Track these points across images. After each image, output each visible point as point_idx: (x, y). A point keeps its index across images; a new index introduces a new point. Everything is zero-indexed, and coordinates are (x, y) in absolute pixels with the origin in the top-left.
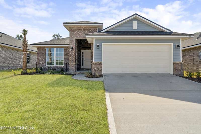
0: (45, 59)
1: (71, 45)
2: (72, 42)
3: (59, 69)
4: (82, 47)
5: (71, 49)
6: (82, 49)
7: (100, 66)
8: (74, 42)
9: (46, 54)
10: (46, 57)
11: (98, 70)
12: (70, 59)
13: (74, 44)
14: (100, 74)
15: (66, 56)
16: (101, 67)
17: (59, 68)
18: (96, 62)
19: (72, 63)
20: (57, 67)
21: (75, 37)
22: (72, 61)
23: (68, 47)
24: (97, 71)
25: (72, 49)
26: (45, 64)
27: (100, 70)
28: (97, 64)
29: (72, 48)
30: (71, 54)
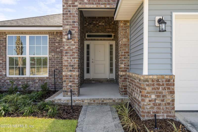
0: (6, 62)
1: (68, 25)
2: (70, 17)
3: (37, 85)
4: (87, 34)
5: (66, 37)
6: (87, 38)
7: (169, 88)
8: (74, 16)
9: (6, 48)
10: (7, 56)
11: (163, 101)
12: (66, 63)
13: (74, 22)
14: (167, 116)
15: (53, 54)
16: (173, 93)
17: (37, 81)
18: (155, 77)
19: (69, 73)
20: (33, 80)
21: (76, 3)
22: (70, 68)
23: (57, 33)
24: (160, 105)
25: (69, 35)
26: (4, 73)
27: (169, 104)
28: (158, 81)
29: (70, 33)
30: (66, 50)
